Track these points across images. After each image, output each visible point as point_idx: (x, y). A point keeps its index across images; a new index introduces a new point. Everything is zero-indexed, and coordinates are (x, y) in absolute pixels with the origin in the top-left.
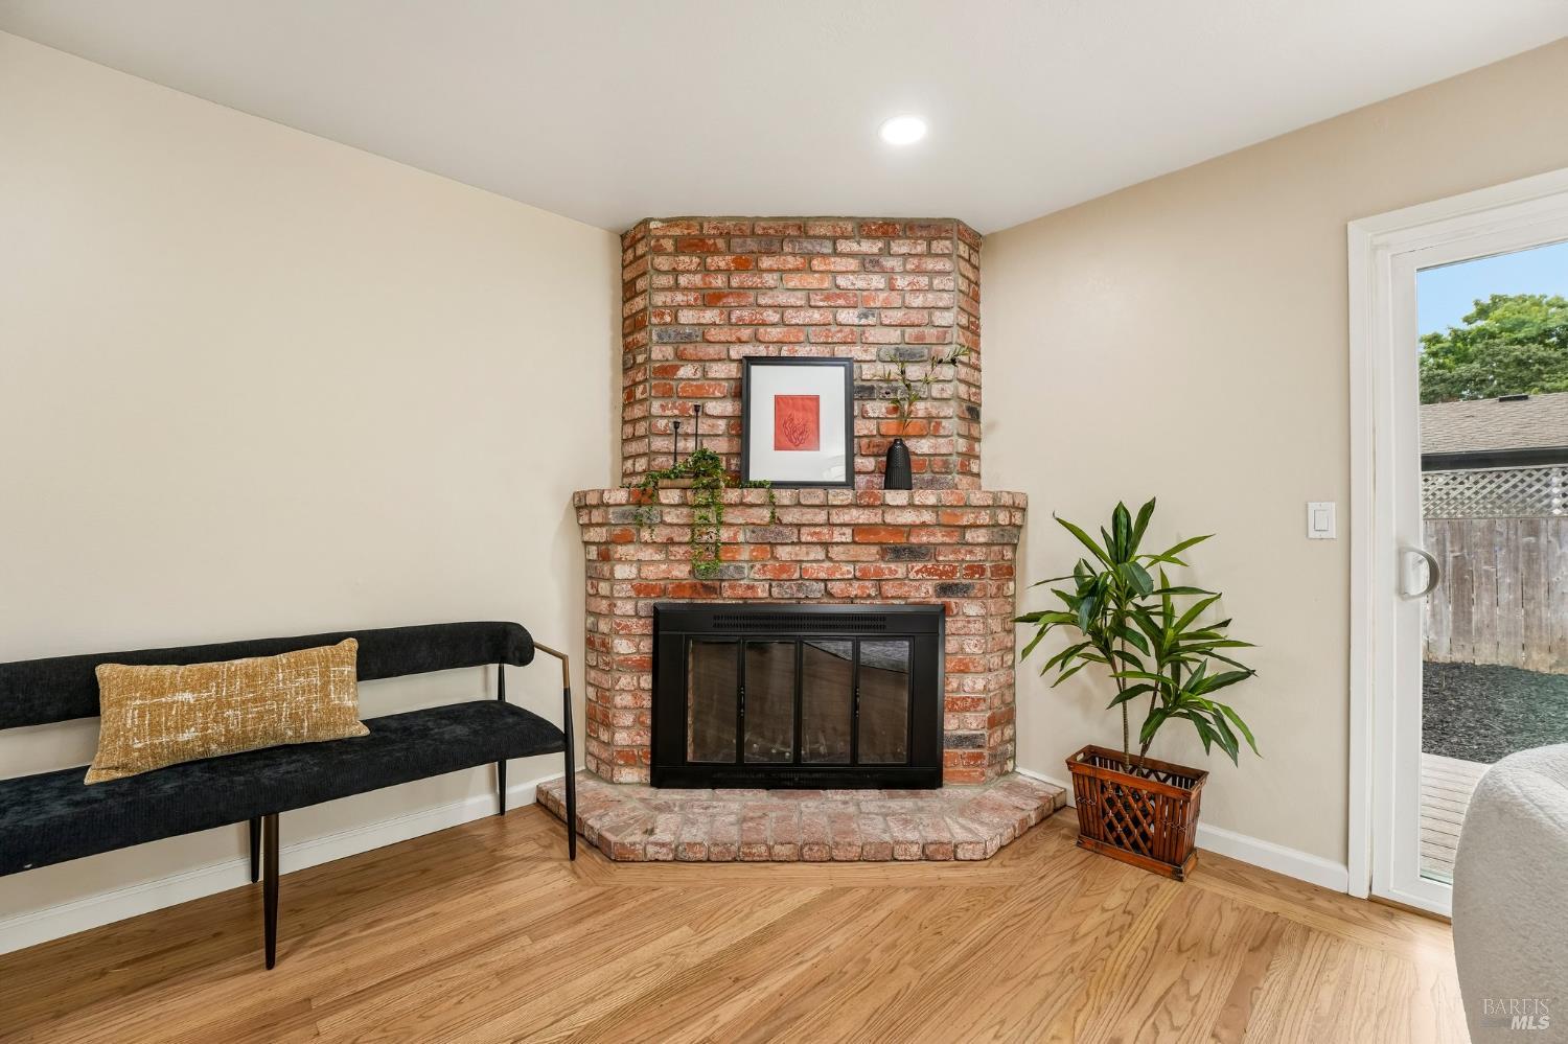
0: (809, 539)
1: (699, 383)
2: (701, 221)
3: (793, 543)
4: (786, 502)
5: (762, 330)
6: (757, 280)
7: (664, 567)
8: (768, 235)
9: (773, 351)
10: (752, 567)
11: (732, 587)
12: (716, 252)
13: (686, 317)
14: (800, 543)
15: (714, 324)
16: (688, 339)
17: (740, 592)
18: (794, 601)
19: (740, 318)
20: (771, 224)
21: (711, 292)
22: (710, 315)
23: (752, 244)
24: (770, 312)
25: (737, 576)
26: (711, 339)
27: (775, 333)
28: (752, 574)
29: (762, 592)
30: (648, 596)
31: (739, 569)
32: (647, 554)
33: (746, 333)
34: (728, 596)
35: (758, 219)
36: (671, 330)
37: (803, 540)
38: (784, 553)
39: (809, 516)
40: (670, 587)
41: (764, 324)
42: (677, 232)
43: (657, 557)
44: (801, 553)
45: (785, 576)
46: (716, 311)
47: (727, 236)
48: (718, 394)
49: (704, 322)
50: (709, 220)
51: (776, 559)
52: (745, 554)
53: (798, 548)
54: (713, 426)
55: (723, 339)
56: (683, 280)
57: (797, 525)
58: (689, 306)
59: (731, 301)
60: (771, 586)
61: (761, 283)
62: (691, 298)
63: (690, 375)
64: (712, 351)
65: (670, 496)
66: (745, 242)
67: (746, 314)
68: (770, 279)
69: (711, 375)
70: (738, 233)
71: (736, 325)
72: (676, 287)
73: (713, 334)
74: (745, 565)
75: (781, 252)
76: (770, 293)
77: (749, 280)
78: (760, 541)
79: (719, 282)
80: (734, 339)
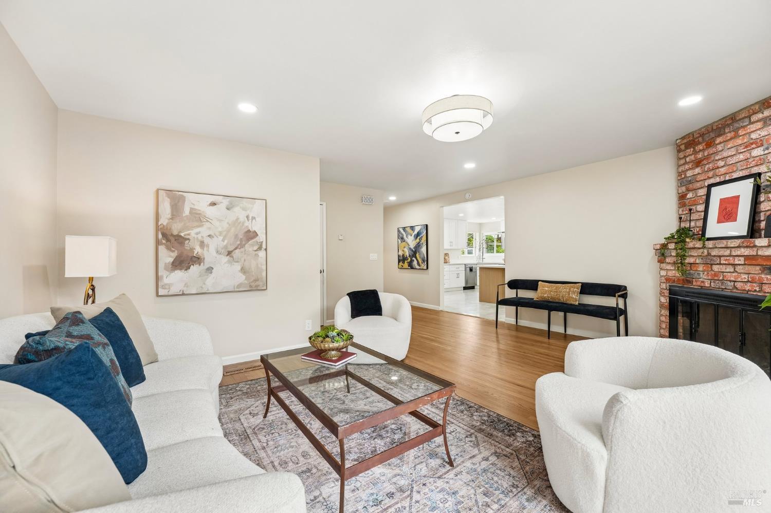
0: (724, 262)
1: (694, 199)
2: (692, 134)
3: (718, 264)
4: (711, 246)
5: (717, 171)
6: (714, 149)
7: (674, 272)
8: (719, 127)
9: (722, 179)
10: (703, 274)
11: (696, 281)
12: (699, 143)
13: (689, 173)
14: (720, 264)
15: (699, 174)
16: (690, 182)
17: (699, 283)
18: (720, 290)
19: (709, 168)
20: (720, 122)
21: (697, 161)
22: (698, 170)
23: (712, 135)
24: (720, 162)
25: (698, 277)
26: (698, 180)
27: (723, 170)
28: (703, 276)
29: (707, 285)
30: (669, 283)
31: (699, 274)
32: (669, 267)
33: (710, 174)
34: (696, 285)
35: (714, 123)
36: (684, 180)
37: (722, 262)
38: (716, 268)
39: (722, 252)
40: (676, 279)
41: (718, 168)
42: (685, 141)
43: (672, 268)
44: (723, 268)
45: (716, 278)
46: (699, 168)
47: (702, 135)
48: (701, 202)
49: (695, 174)
50: (696, 131)
51: (712, 270)
52: (701, 268)
53: (721, 266)
54: (699, 216)
55: (702, 179)
56: (688, 159)
57: (719, 256)
58: (690, 169)
59: (705, 162)
60: (711, 283)
61: (717, 150)
62: (690, 166)
63: (691, 196)
64: (698, 185)
65: (672, 246)
66: (710, 135)
67: (711, 166)
68: (720, 147)
69: (698, 195)
70: (707, 132)
71: (707, 171)
72: (686, 163)
73: (699, 178)
74: (701, 273)
75: (724, 133)
76: (720, 153)
77: (711, 150)
78: (705, 263)
79: (700, 156)
80: (706, 178)
